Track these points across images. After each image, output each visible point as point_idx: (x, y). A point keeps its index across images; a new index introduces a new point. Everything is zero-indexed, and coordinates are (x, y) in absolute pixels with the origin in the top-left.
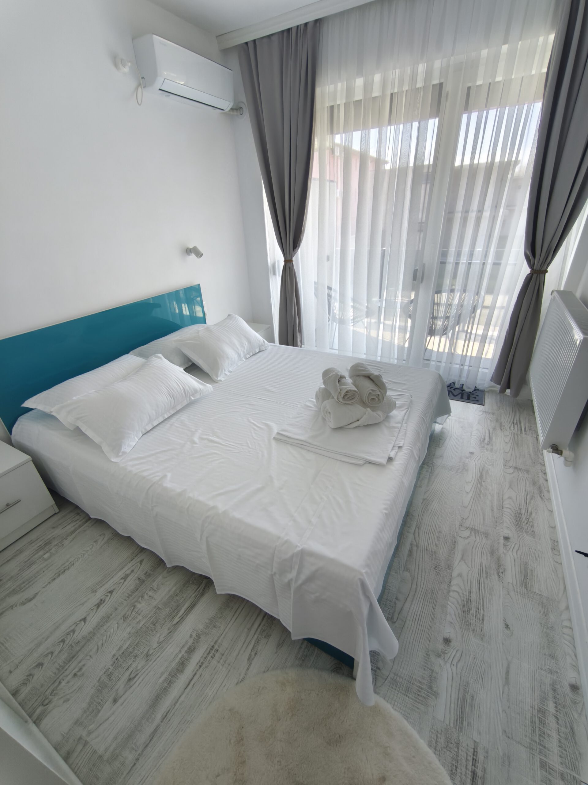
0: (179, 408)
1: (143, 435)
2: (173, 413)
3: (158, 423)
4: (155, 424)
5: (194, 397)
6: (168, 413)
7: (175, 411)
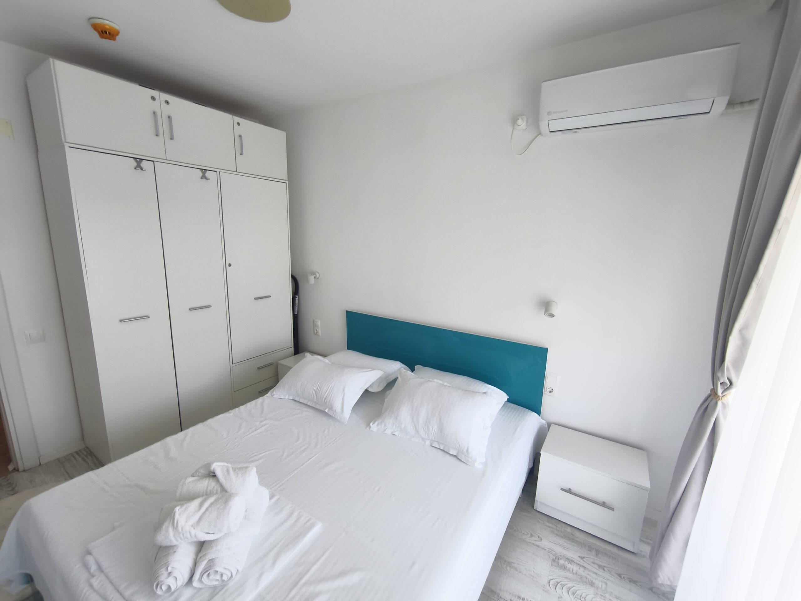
0: (318, 407)
1: (292, 399)
2: (313, 406)
3: (302, 402)
4: (300, 401)
5: (328, 411)
6: (312, 403)
7: (314, 406)
